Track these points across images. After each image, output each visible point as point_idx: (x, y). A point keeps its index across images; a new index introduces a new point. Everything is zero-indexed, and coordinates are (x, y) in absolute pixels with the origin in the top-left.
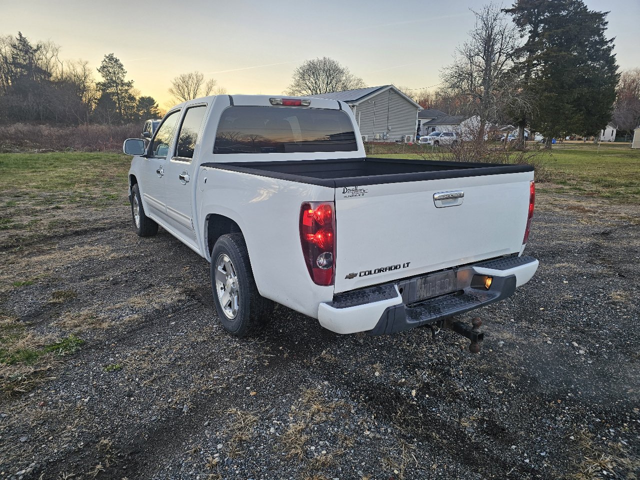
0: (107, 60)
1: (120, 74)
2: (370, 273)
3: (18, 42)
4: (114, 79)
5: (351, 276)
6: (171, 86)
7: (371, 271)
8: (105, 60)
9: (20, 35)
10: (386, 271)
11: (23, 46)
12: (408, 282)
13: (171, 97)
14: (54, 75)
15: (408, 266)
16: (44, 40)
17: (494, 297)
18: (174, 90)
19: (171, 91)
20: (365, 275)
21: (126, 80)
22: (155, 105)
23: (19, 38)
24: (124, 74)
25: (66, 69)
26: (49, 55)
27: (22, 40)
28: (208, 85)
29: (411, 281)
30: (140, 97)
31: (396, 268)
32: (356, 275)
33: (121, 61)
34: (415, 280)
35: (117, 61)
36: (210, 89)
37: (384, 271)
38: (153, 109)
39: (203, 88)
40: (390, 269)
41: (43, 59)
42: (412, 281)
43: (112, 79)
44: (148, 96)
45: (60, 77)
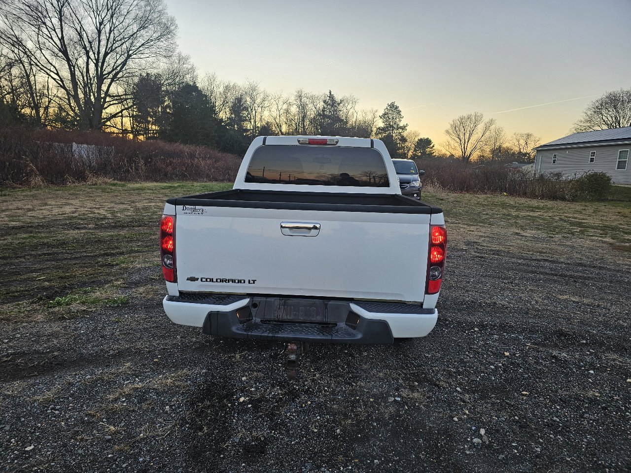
0: (389, 108)
1: (398, 119)
2: (211, 280)
3: (328, 98)
4: (391, 124)
5: (193, 279)
6: (448, 127)
7: (212, 279)
8: (387, 108)
9: (330, 92)
10: (229, 282)
11: (331, 102)
12: (264, 299)
13: (447, 138)
14: (350, 123)
15: (254, 283)
16: (347, 95)
17: (354, 337)
18: (451, 131)
19: (447, 132)
20: (207, 281)
21: (401, 124)
22: (431, 146)
23: (329, 95)
24: (401, 119)
25: (360, 118)
26: (349, 107)
27: (331, 97)
28: (486, 124)
29: (267, 300)
30: (419, 138)
31: (240, 281)
32: (197, 279)
33: (400, 108)
34: (273, 300)
35: (397, 108)
36: (487, 129)
37: (227, 281)
38: (428, 150)
39: (480, 127)
40: (233, 281)
41: (343, 111)
42: (269, 299)
43: (389, 124)
44: (426, 137)
45: (354, 125)
